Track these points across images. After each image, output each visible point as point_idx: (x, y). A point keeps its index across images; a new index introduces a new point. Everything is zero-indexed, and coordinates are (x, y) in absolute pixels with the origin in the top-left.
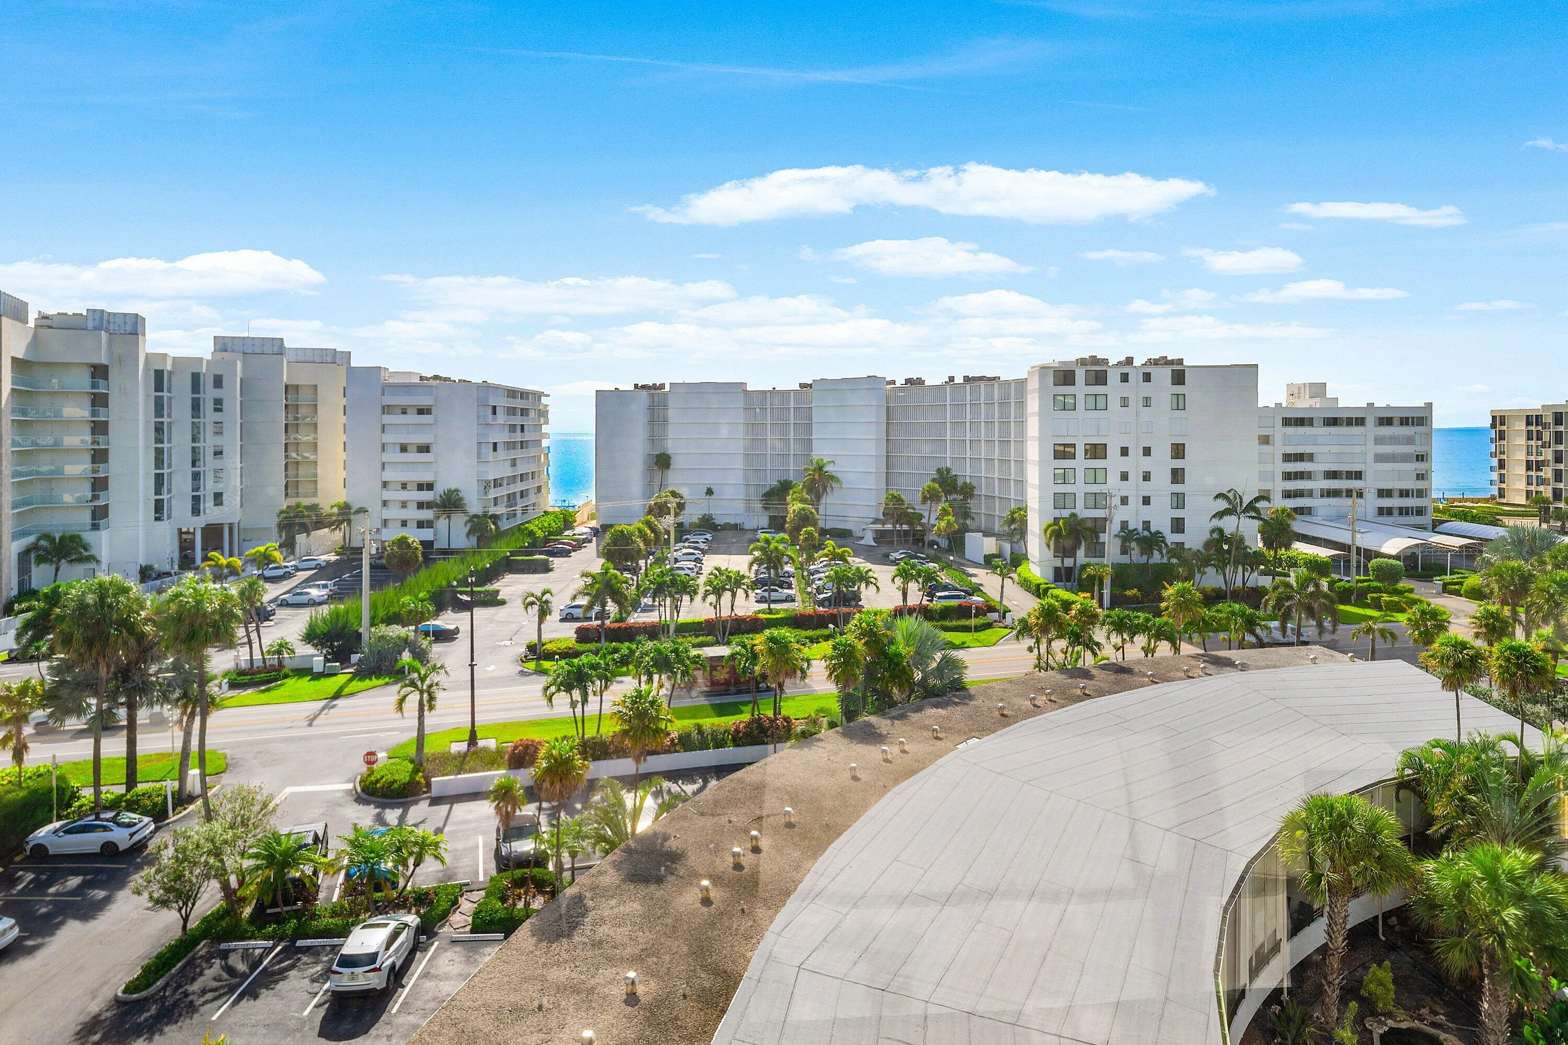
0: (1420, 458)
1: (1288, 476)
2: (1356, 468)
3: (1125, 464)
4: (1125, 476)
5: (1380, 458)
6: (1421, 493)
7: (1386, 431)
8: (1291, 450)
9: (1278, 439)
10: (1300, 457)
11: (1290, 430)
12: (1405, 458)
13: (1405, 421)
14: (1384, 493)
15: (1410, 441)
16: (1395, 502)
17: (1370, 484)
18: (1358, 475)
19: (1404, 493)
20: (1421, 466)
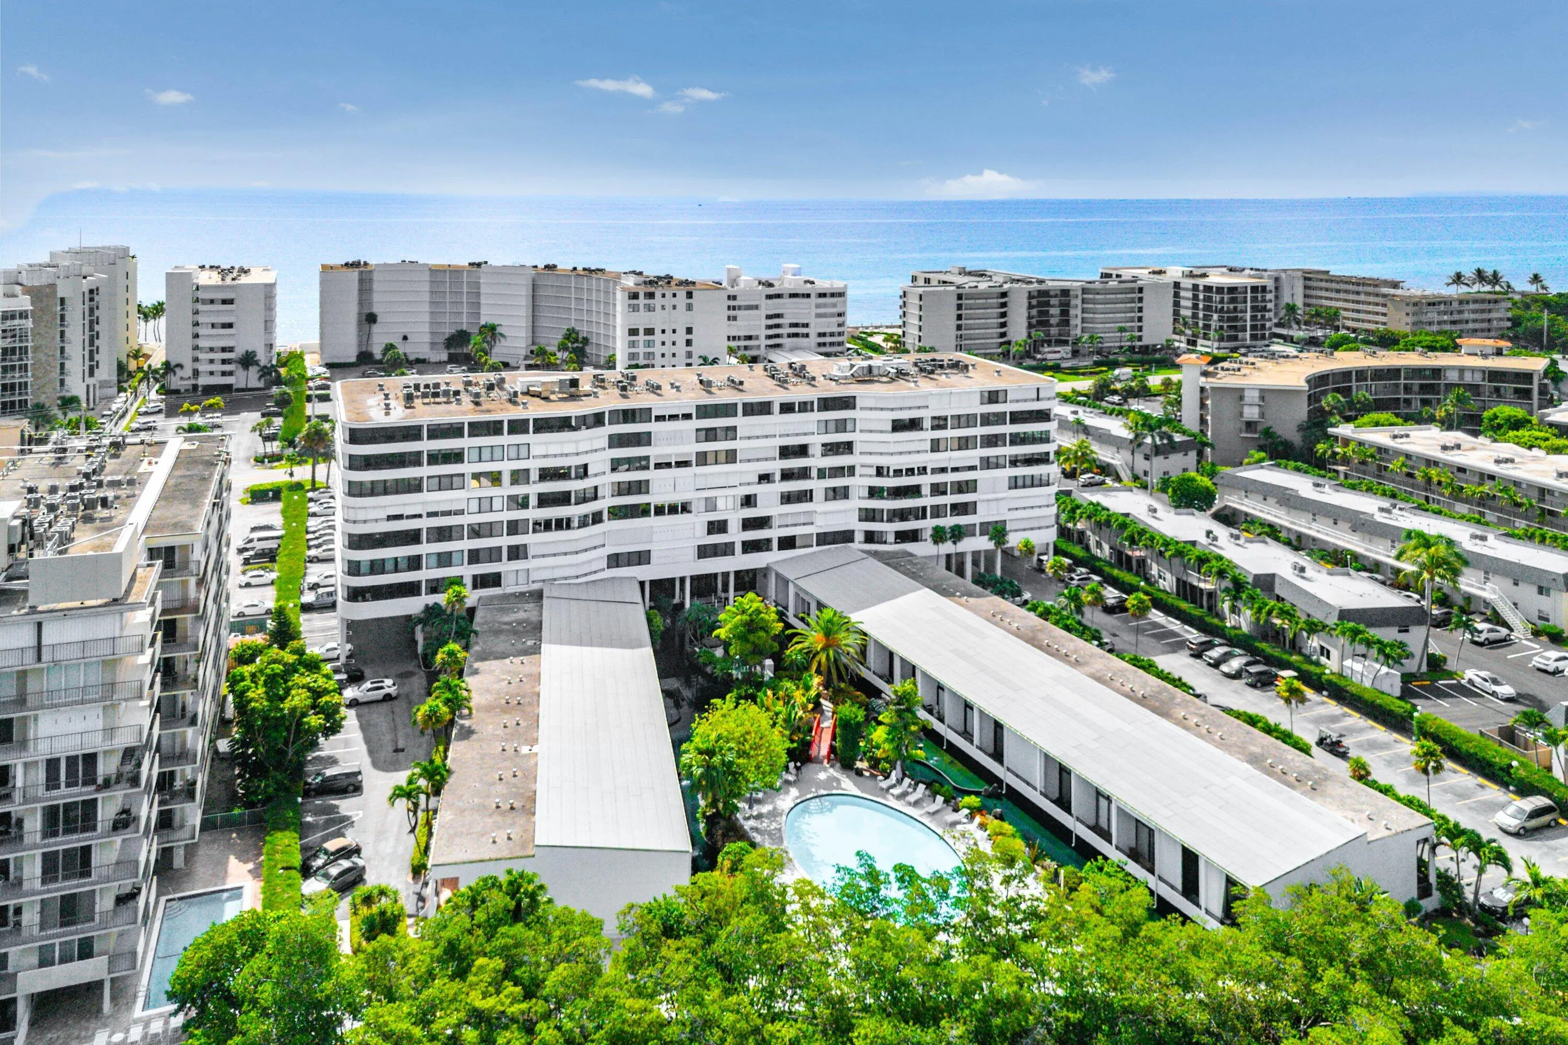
0: (840, 315)
1: (769, 327)
2: (805, 322)
3: (663, 337)
4: (663, 343)
5: (819, 316)
6: (840, 334)
7: (822, 300)
8: (770, 313)
9: (763, 306)
10: (778, 316)
11: (769, 301)
12: (832, 315)
13: (833, 295)
14: (822, 335)
15: (834, 305)
16: (828, 339)
17: (812, 331)
18: (806, 325)
19: (832, 334)
20: (840, 319)
